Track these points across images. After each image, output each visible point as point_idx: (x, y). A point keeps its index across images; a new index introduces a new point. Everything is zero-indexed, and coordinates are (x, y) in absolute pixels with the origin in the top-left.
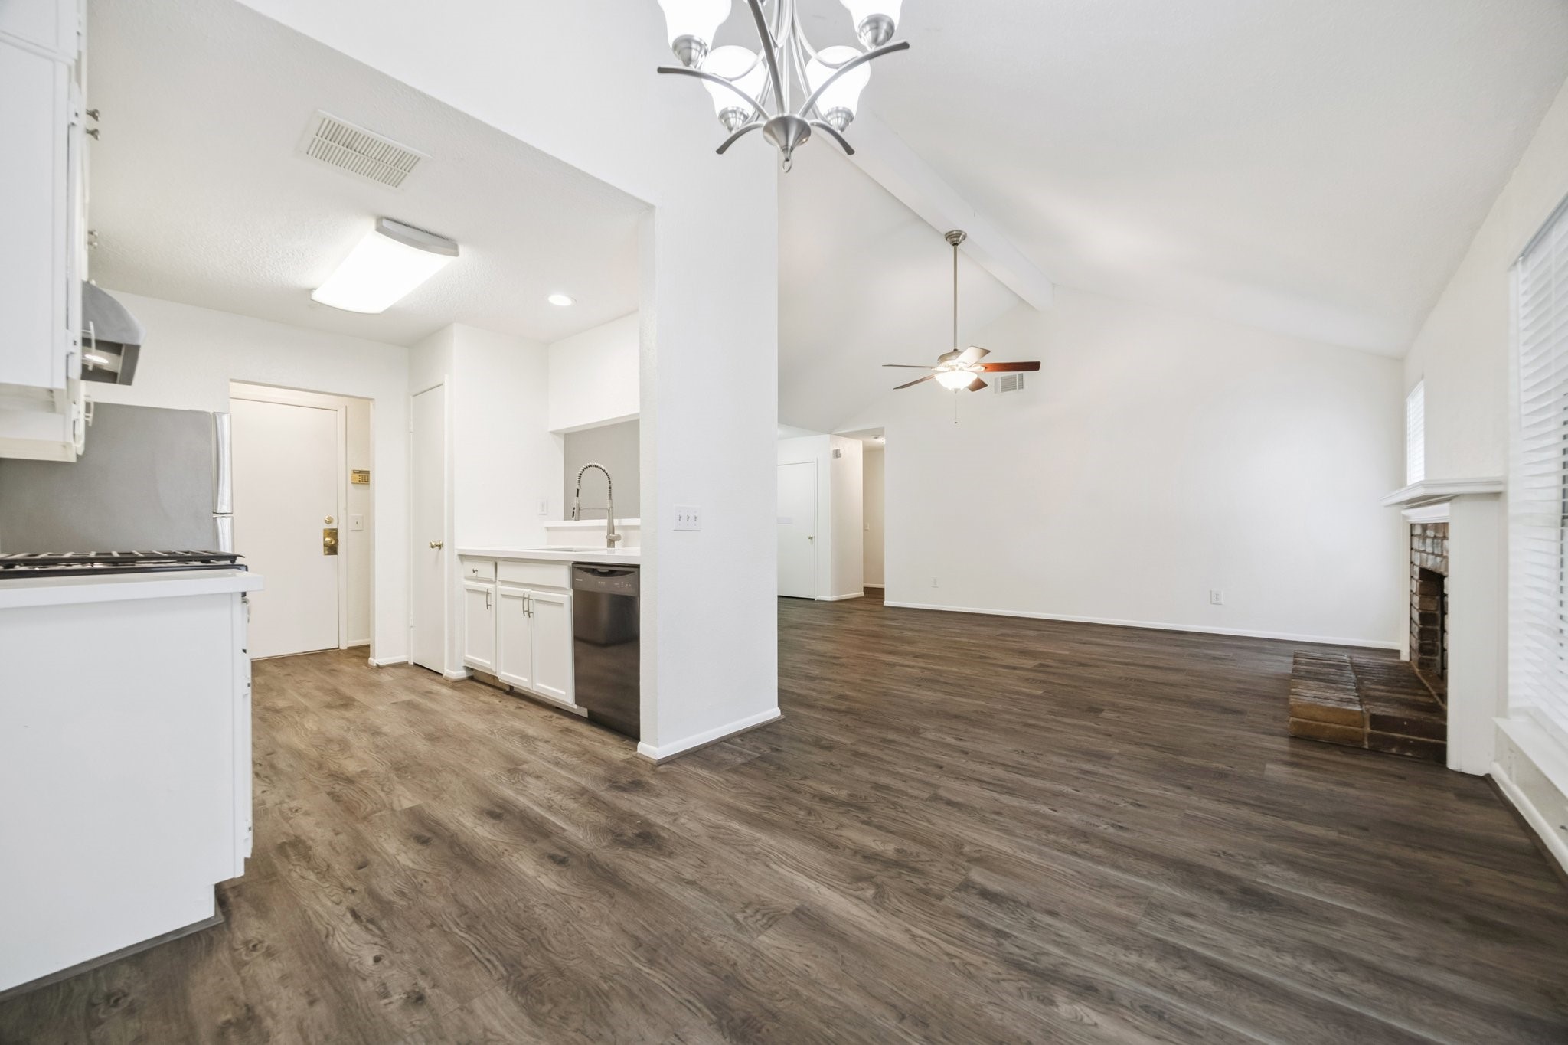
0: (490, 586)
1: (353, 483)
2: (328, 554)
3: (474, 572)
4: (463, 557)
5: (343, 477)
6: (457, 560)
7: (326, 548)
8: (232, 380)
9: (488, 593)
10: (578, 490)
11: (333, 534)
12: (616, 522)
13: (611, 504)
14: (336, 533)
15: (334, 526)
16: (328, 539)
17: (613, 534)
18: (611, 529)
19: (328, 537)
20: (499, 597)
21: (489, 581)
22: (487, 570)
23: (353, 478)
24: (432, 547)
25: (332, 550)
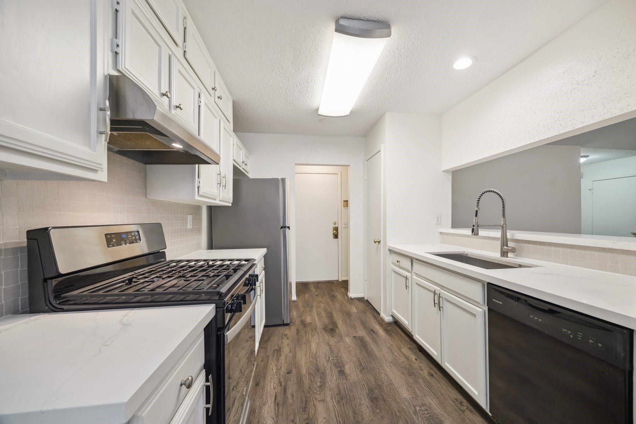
0: (408, 274)
1: (344, 206)
2: (335, 238)
3: (398, 262)
4: (391, 251)
5: (340, 203)
6: (388, 252)
7: (334, 235)
8: (296, 164)
9: (406, 278)
10: (477, 211)
11: (336, 229)
12: (509, 235)
13: (505, 221)
14: (338, 229)
15: (336, 226)
16: (334, 232)
17: (507, 246)
18: (504, 241)
19: (335, 231)
20: (414, 284)
21: (407, 270)
22: (406, 263)
23: (344, 204)
24: (375, 242)
25: (336, 236)
